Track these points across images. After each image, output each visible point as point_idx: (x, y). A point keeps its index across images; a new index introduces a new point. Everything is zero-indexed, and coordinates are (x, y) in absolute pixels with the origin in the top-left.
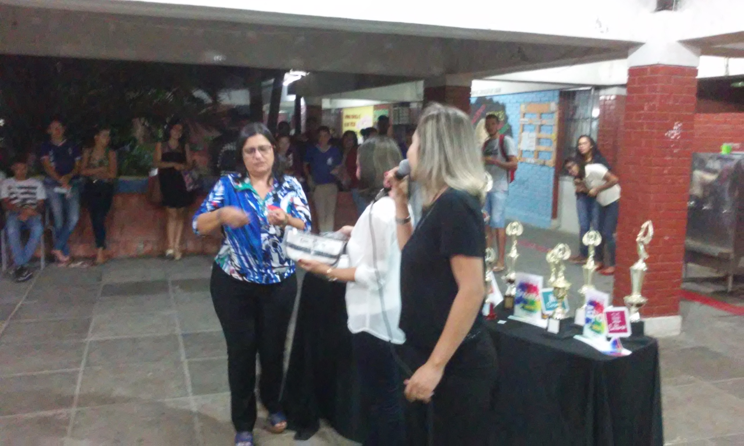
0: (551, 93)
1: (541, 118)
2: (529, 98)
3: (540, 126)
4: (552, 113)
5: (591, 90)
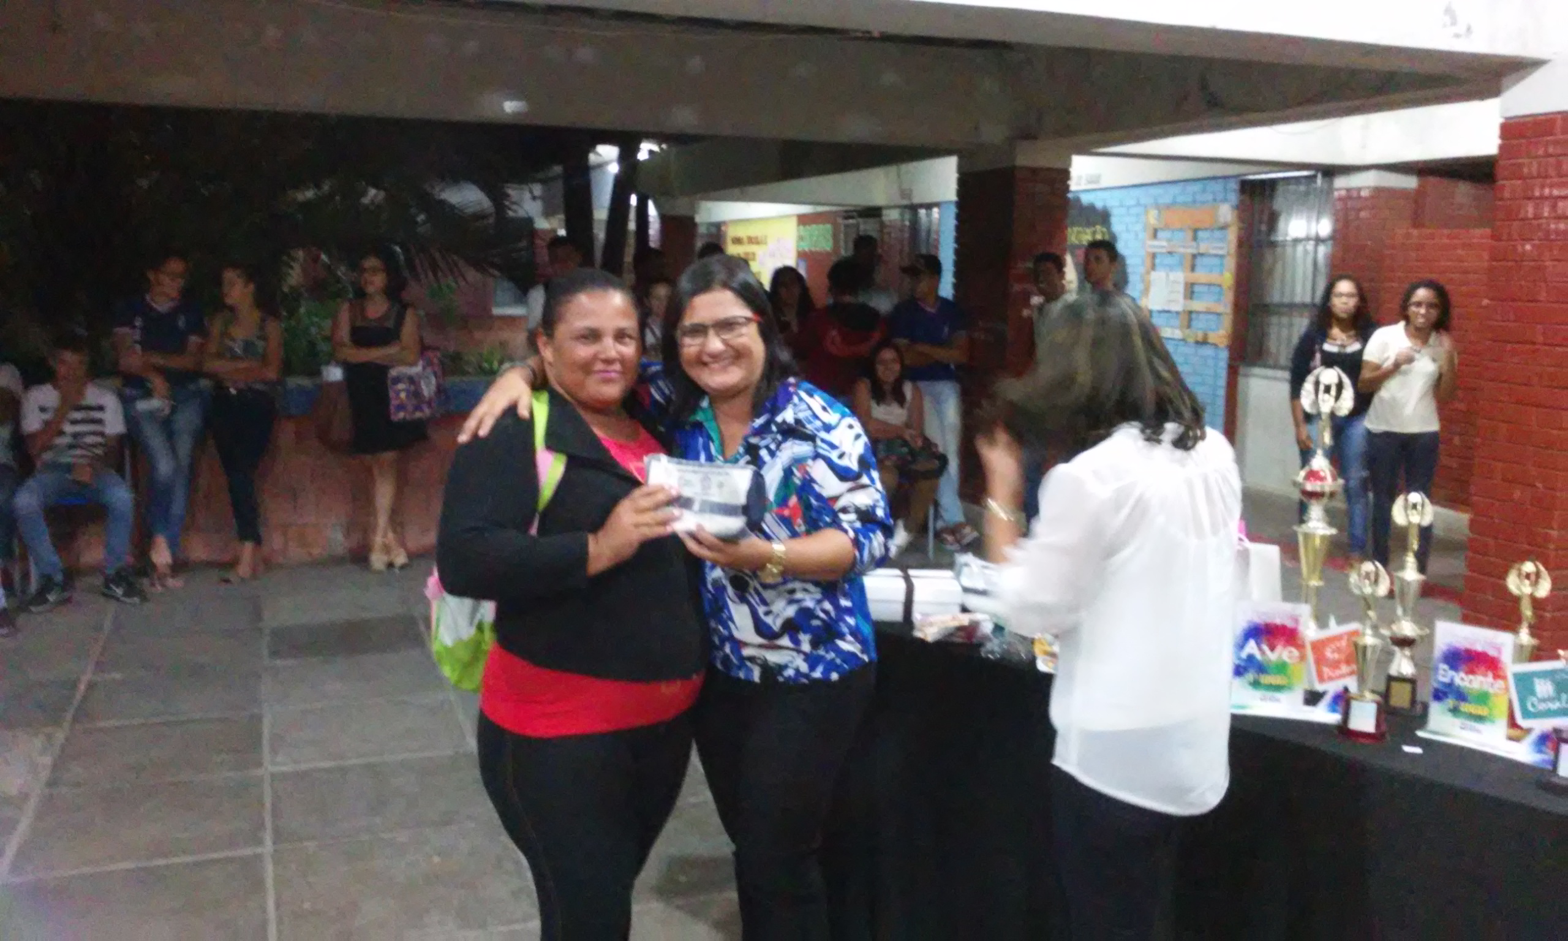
0: (1220, 183)
1: (1195, 238)
2: (1167, 195)
3: (1194, 256)
4: (1224, 228)
5: (1315, 177)
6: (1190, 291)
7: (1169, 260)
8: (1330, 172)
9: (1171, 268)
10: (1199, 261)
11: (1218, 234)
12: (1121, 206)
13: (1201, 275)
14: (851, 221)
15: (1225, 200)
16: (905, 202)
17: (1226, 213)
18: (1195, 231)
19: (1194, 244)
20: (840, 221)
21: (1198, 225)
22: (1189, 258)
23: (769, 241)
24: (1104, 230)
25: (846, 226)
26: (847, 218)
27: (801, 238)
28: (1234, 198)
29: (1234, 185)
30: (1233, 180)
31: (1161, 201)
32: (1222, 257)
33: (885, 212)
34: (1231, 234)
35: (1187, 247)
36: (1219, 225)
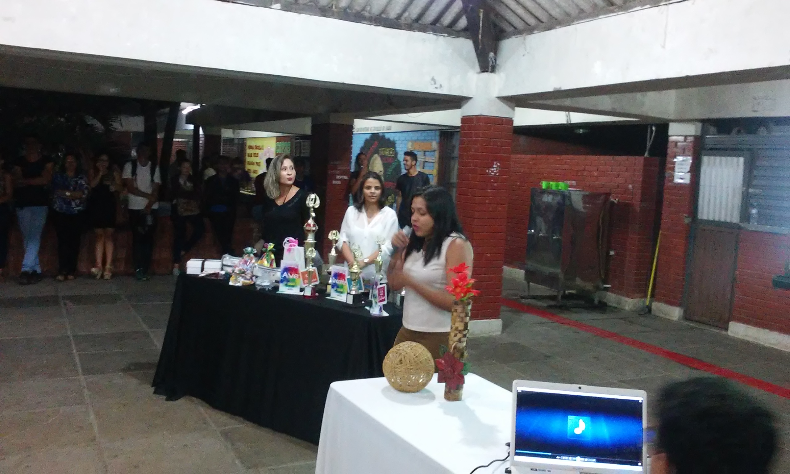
0: (433, 132)
1: (425, 155)
2: (416, 136)
3: (424, 162)
4: (434, 151)
10: (426, 164)
11: (432, 153)
12: (399, 140)
14: (298, 141)
15: (435, 140)
17: (435, 145)
18: (425, 152)
19: (424, 157)
20: (294, 140)
21: (425, 150)
22: (422, 163)
23: (265, 148)
24: (393, 150)
25: (296, 143)
26: (296, 139)
27: (277, 148)
28: (438, 139)
29: (438, 133)
30: (438, 131)
31: (413, 139)
32: (433, 163)
34: (437, 154)
35: (422, 158)
36: (432, 150)
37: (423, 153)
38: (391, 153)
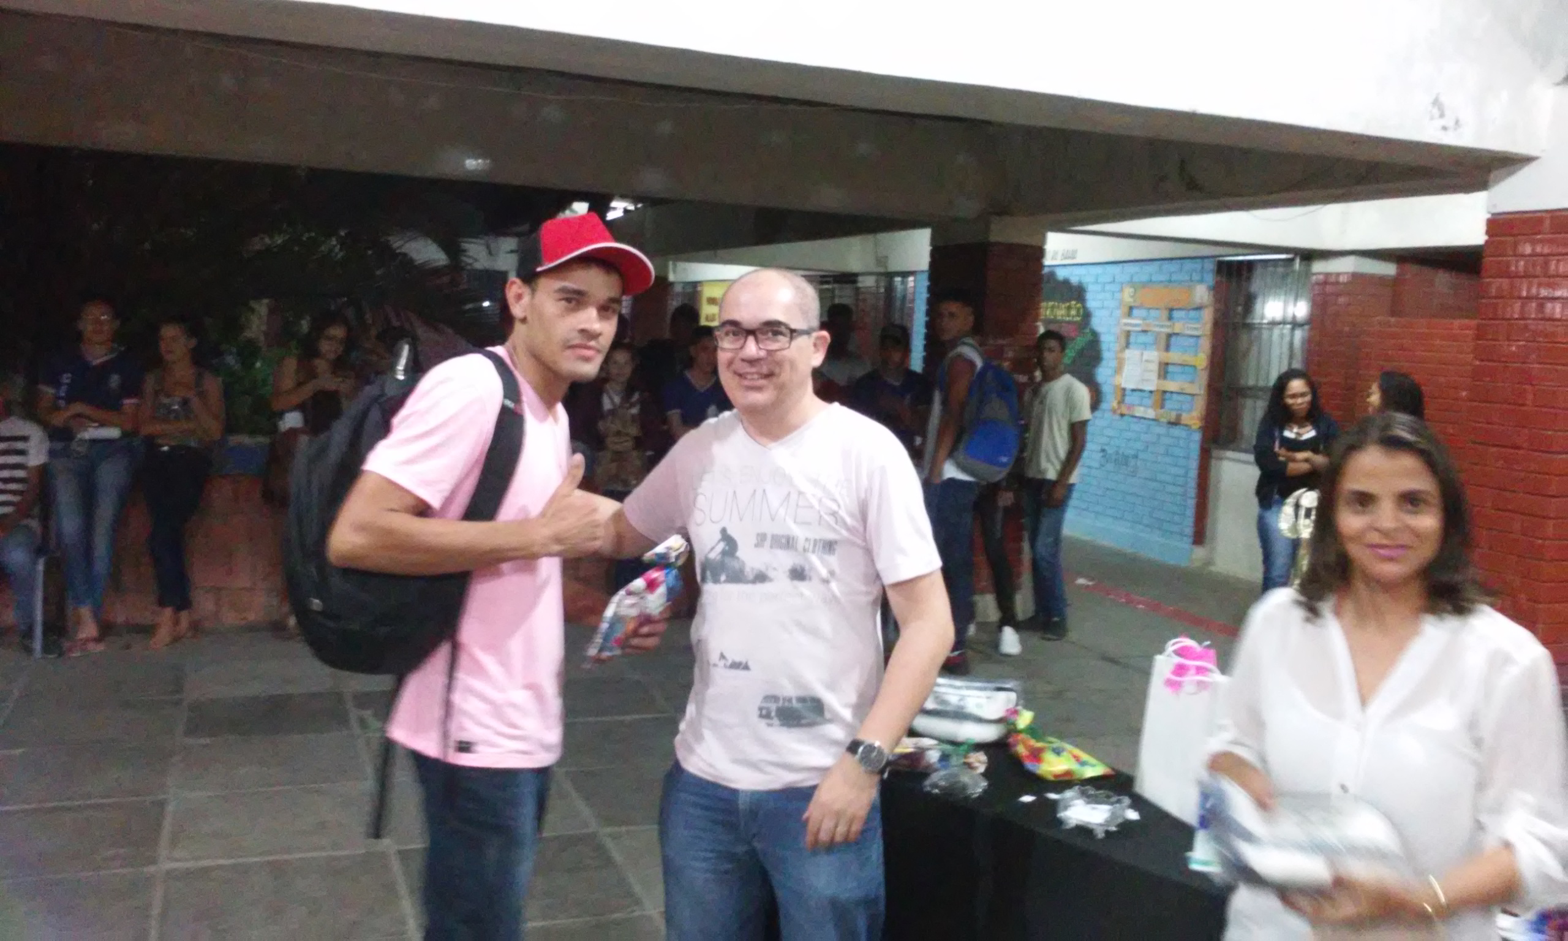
0: (1197, 263)
1: (1170, 318)
2: (1144, 273)
3: (1169, 336)
4: (1199, 308)
5: (1292, 260)
6: (1164, 370)
7: (1142, 338)
8: (1309, 256)
9: (1145, 346)
10: (1173, 339)
11: (1192, 314)
12: (1096, 282)
13: (1174, 356)
14: (826, 286)
15: (1201, 281)
16: (882, 270)
17: (1202, 293)
18: (1171, 310)
19: (1168, 323)
21: (1173, 304)
22: (1164, 337)
24: (1079, 305)
26: (822, 283)
28: (1210, 279)
29: (1210, 266)
30: (1212, 260)
31: (1136, 279)
32: (1198, 337)
33: (860, 279)
34: (1208, 315)
35: (1162, 326)
36: (1195, 306)
37: (1165, 314)
38: (1073, 312)
